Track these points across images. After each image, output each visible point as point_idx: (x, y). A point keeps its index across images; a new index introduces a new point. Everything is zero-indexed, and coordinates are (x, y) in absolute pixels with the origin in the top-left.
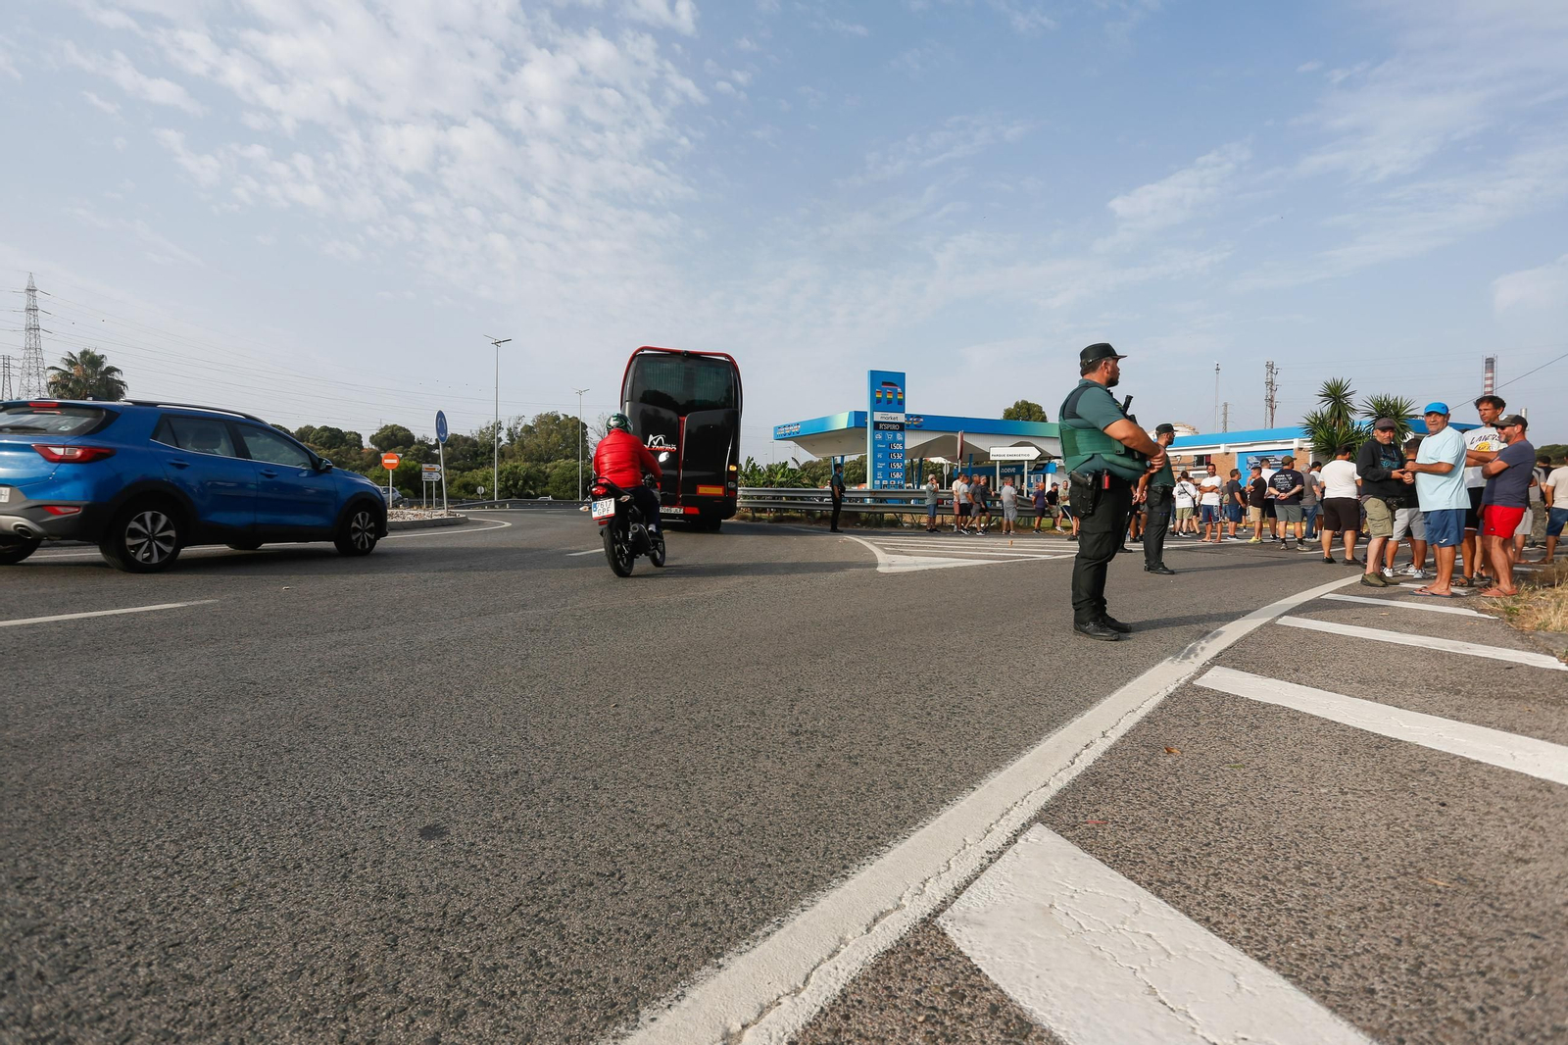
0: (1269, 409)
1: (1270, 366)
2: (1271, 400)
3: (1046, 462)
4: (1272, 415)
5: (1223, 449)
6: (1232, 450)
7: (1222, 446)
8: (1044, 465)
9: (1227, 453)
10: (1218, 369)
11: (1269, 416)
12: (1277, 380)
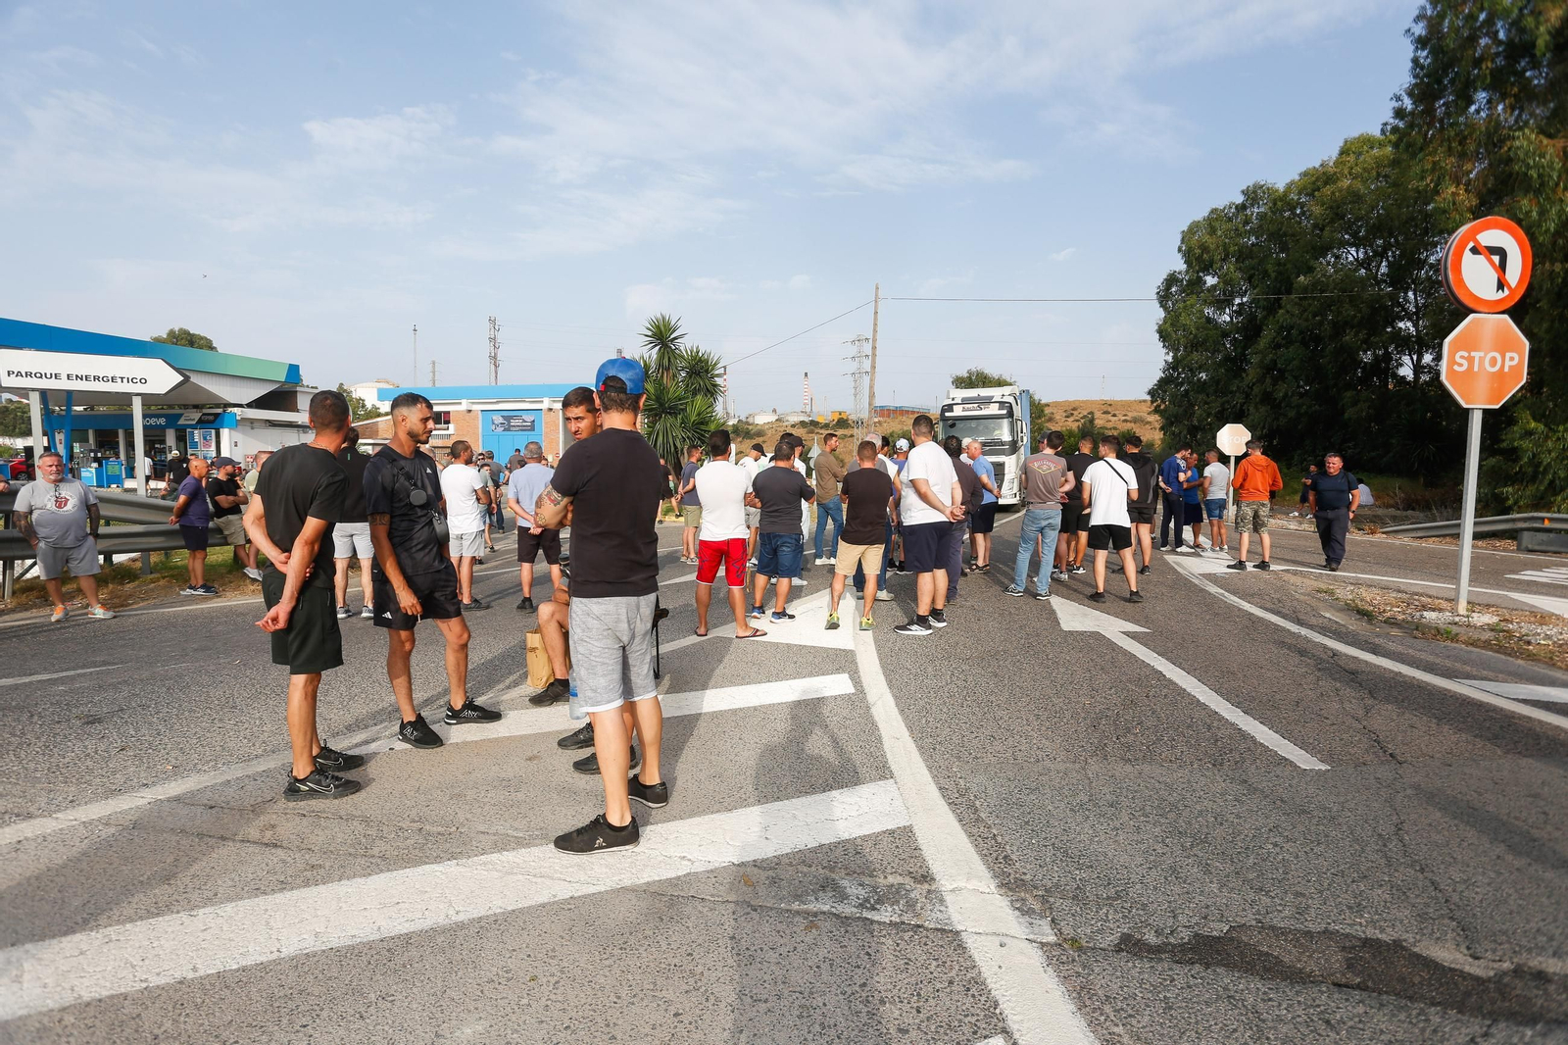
0: (493, 367)
1: (493, 321)
2: (495, 357)
3: (220, 411)
4: (496, 373)
5: (464, 405)
6: (475, 407)
7: (464, 401)
8: (217, 415)
9: (470, 411)
10: (415, 330)
11: (493, 374)
12: (500, 337)
